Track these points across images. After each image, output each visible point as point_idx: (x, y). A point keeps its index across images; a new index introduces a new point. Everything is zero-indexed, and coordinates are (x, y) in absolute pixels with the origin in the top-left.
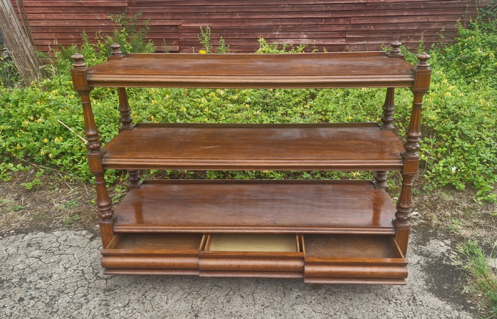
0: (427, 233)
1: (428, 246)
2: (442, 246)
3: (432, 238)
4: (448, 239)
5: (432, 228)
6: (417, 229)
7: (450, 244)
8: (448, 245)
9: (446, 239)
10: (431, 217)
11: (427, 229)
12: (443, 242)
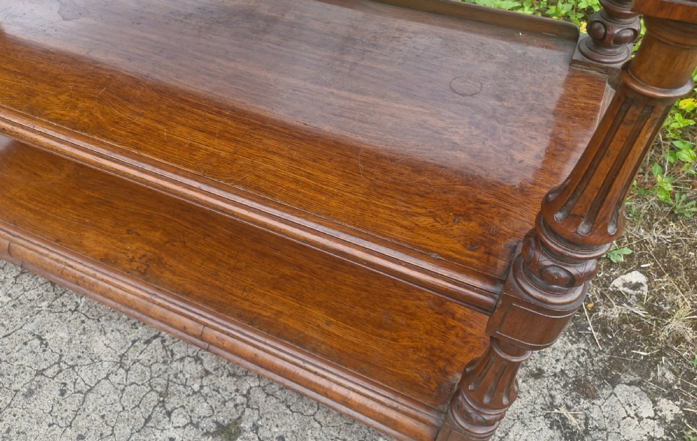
0: (628, 355)
1: (598, 402)
2: (640, 419)
3: (632, 378)
4: (674, 399)
5: (651, 341)
6: (604, 332)
7: (670, 418)
8: (662, 420)
9: (672, 396)
10: (673, 303)
11: (637, 340)
12: (655, 403)
